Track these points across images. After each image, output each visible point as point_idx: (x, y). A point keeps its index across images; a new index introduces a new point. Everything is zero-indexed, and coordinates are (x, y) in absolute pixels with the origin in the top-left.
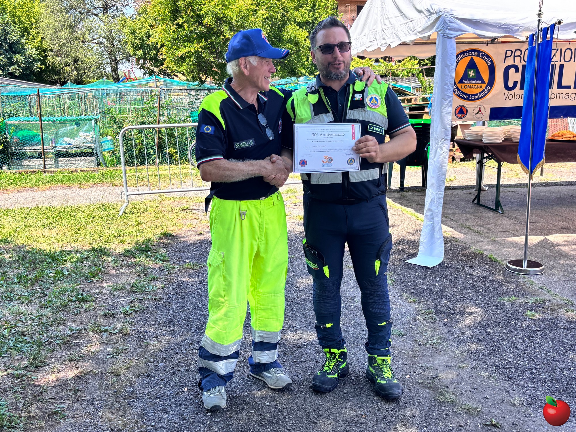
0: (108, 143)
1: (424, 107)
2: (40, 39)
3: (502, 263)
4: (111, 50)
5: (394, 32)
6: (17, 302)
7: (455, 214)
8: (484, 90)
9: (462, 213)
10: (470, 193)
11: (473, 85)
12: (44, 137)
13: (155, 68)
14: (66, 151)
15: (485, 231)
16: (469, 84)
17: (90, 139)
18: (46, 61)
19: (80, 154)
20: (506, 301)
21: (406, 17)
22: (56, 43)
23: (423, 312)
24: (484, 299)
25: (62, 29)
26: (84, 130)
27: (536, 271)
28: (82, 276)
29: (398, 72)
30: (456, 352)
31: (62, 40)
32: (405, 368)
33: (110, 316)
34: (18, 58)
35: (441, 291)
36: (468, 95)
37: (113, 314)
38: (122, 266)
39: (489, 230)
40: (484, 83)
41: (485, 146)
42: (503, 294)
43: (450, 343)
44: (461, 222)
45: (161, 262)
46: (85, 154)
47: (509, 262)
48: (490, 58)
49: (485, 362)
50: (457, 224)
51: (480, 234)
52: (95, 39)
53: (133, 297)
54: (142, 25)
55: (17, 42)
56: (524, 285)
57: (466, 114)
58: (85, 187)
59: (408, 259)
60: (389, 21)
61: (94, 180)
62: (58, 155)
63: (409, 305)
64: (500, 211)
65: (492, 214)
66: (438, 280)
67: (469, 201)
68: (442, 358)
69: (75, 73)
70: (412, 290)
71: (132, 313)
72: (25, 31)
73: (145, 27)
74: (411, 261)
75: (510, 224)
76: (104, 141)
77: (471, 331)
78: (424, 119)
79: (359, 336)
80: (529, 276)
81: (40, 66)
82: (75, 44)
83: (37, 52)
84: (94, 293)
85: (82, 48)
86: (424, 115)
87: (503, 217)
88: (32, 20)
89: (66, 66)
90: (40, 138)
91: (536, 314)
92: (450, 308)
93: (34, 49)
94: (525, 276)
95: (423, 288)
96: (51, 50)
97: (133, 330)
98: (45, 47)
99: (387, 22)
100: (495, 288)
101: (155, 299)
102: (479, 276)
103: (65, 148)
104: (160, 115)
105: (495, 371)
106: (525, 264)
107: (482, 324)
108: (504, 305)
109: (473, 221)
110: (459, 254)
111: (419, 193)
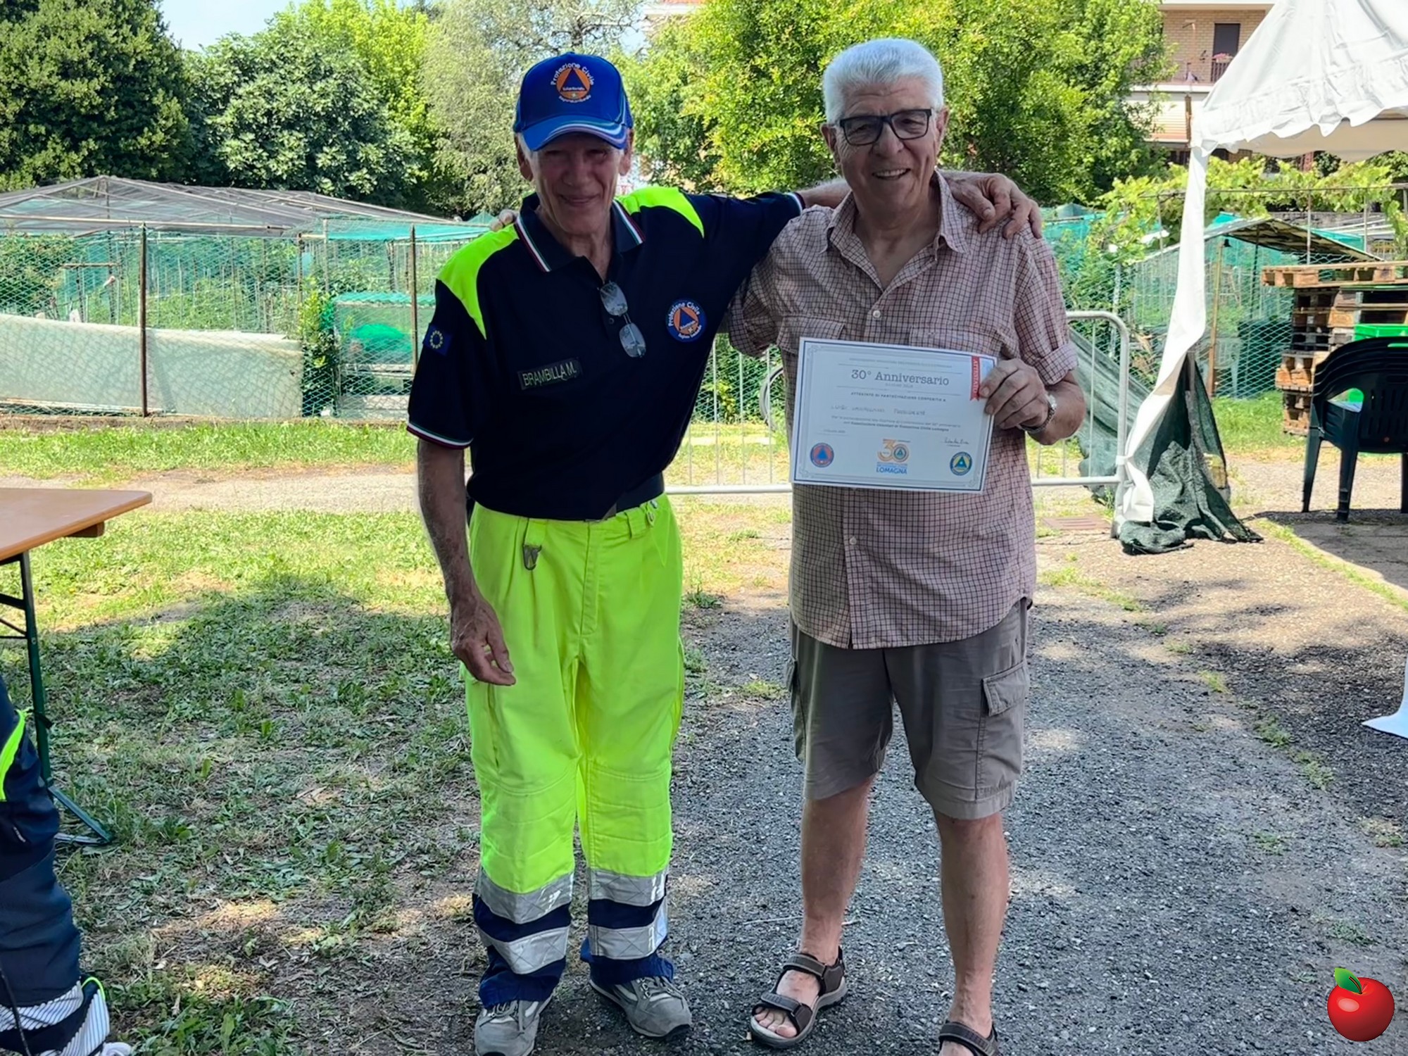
2: (421, 108)
5: (1359, 83)
18: (433, 161)
21: (1399, 41)
22: (459, 118)
25: (474, 83)
29: (1330, 197)
31: (472, 111)
34: (371, 152)
54: (663, 75)
55: (370, 115)
60: (1347, 53)
70: (1385, 811)
72: (391, 90)
73: (669, 80)
78: (1405, 324)
79: (1235, 934)
81: (417, 173)
83: (412, 139)
88: (408, 62)
89: (479, 172)
93: (407, 133)
96: (445, 135)
98: (431, 127)
111: (1392, 528)
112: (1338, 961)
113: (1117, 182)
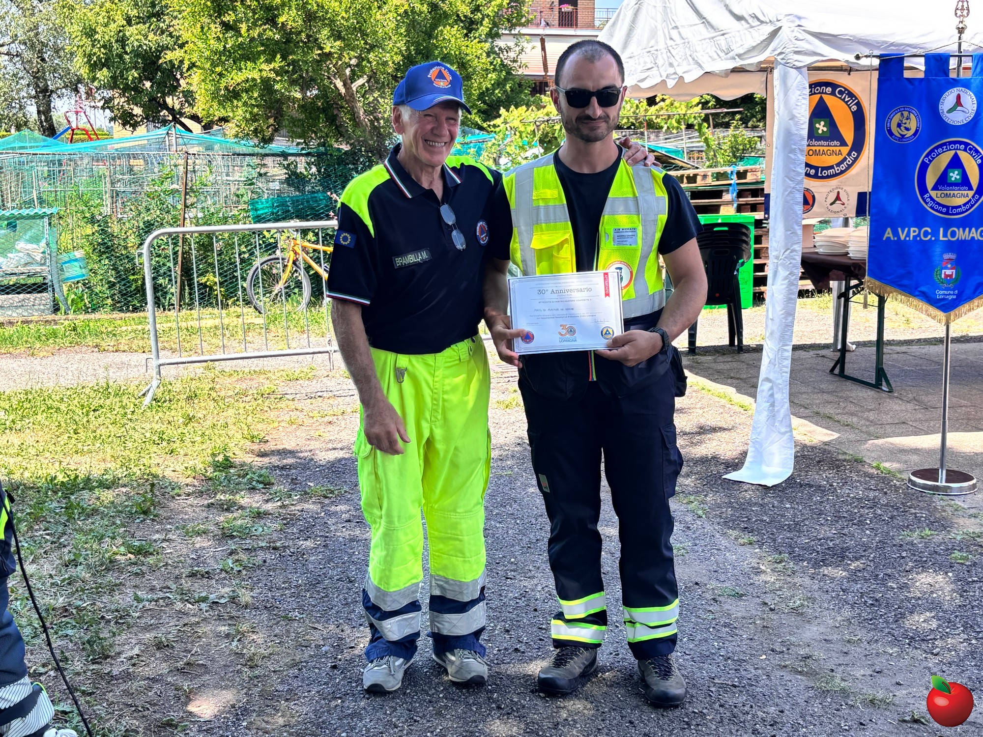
0: (76, 264)
1: (721, 192)
3: (899, 476)
4: (38, 69)
5: (689, 53)
7: (801, 394)
8: (845, 159)
9: (814, 393)
10: (823, 356)
11: (826, 149)
13: (135, 107)
15: (862, 422)
16: (817, 148)
17: (38, 258)
19: (18, 287)
20: (915, 537)
21: (712, 27)
23: (770, 559)
24: (876, 535)
26: (27, 237)
27: (961, 489)
28: (121, 512)
29: (659, 120)
30: (839, 619)
32: (754, 644)
33: (203, 576)
35: (797, 524)
36: (816, 168)
37: (207, 573)
38: (188, 495)
39: (868, 420)
40: (846, 145)
41: (854, 264)
42: (908, 526)
43: (826, 605)
44: (816, 409)
45: (261, 486)
46: (29, 287)
47: (914, 474)
48: (856, 98)
49: (889, 633)
50: (807, 411)
51: (853, 428)
53: (232, 545)
54: (109, 17)
56: (945, 511)
57: (813, 206)
58: (42, 354)
59: (726, 473)
60: (679, 33)
61: (57, 340)
63: (742, 549)
64: (884, 388)
65: (870, 393)
66: (788, 506)
67: (824, 371)
68: (815, 629)
70: (743, 526)
71: (240, 571)
73: (115, 22)
74: (733, 476)
75: (907, 411)
76: (67, 259)
77: (859, 586)
78: (721, 214)
80: (952, 497)
84: (155, 541)
86: (722, 208)
87: (890, 398)
91: (970, 556)
92: (818, 552)
94: (945, 498)
95: (762, 521)
97: (253, 597)
99: (674, 33)
100: (892, 518)
101: (275, 548)
102: (861, 498)
104: (186, 206)
105: (909, 644)
106: (943, 475)
107: (877, 575)
108: (912, 544)
109: (836, 406)
110: (819, 462)
111: (725, 357)
112: (726, 607)
113: (502, 111)
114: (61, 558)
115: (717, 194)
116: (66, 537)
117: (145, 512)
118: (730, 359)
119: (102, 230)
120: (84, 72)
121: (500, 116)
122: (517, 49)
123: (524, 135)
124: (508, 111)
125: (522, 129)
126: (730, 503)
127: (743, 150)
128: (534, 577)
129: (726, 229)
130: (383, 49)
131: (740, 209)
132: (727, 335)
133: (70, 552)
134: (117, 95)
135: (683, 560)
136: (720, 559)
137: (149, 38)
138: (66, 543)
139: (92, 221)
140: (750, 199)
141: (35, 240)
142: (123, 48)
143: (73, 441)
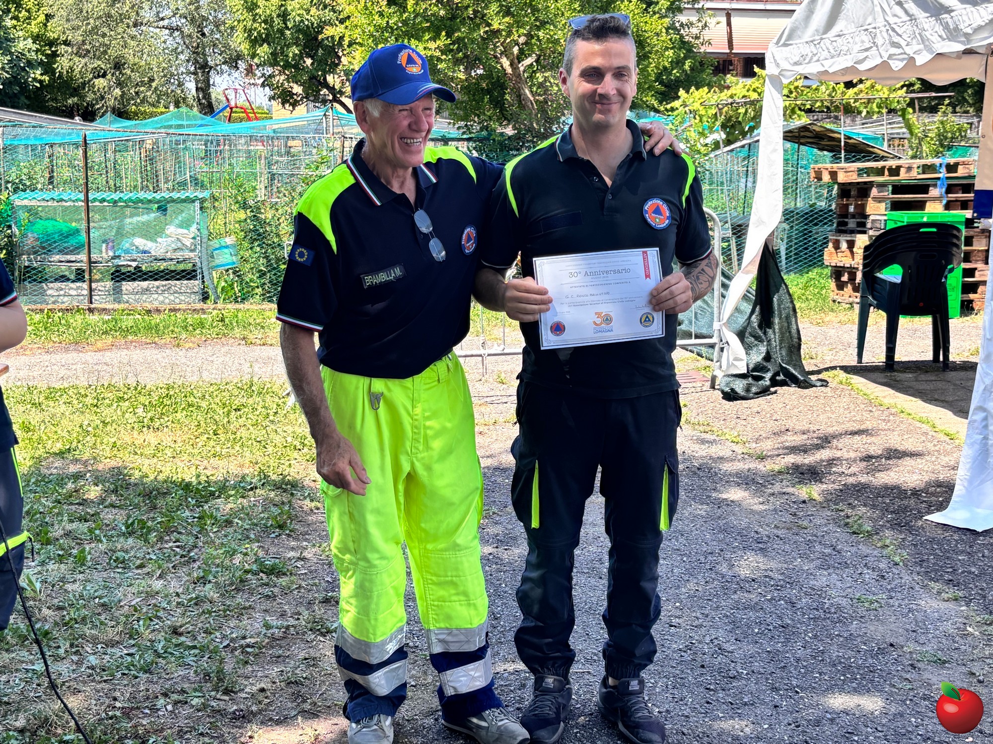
0: (226, 251)
1: (928, 186)
2: (42, 18)
4: (198, 44)
6: (139, 571)
12: (92, 235)
13: (295, 86)
14: (137, 268)
17: (188, 243)
18: (55, 66)
19: (167, 274)
22: (79, 28)
23: (979, 619)
26: (177, 222)
28: (256, 525)
31: (91, 21)
46: (178, 274)
52: (163, 19)
58: (187, 346)
59: (929, 514)
61: (204, 331)
62: (119, 276)
63: (946, 604)
69: (117, 92)
70: (947, 577)
74: (936, 517)
76: (217, 246)
78: (926, 211)
79: (853, 662)
81: (40, 78)
82: (120, 30)
83: (34, 47)
84: (290, 559)
85: (133, 38)
86: (928, 204)
89: (99, 76)
90: (83, 237)
93: (30, 40)
95: (970, 572)
96: (66, 43)
98: (51, 36)
103: (134, 260)
111: (928, 375)
112: (926, 675)
113: (682, 92)
114: (189, 574)
115: (923, 188)
116: (196, 550)
117: (281, 527)
118: (933, 378)
119: (255, 216)
120: (244, 48)
121: (678, 98)
122: (700, 24)
123: (705, 119)
124: (687, 92)
125: (703, 112)
126: (933, 549)
127: (952, 138)
128: (701, 626)
129: (934, 230)
130: (555, 27)
131: (948, 207)
132: (931, 348)
133: (199, 568)
134: (277, 72)
135: (876, 616)
136: (920, 617)
137: (312, 13)
138: (196, 557)
139: (244, 206)
140: (960, 196)
141: (186, 224)
142: (286, 24)
143: (212, 443)
